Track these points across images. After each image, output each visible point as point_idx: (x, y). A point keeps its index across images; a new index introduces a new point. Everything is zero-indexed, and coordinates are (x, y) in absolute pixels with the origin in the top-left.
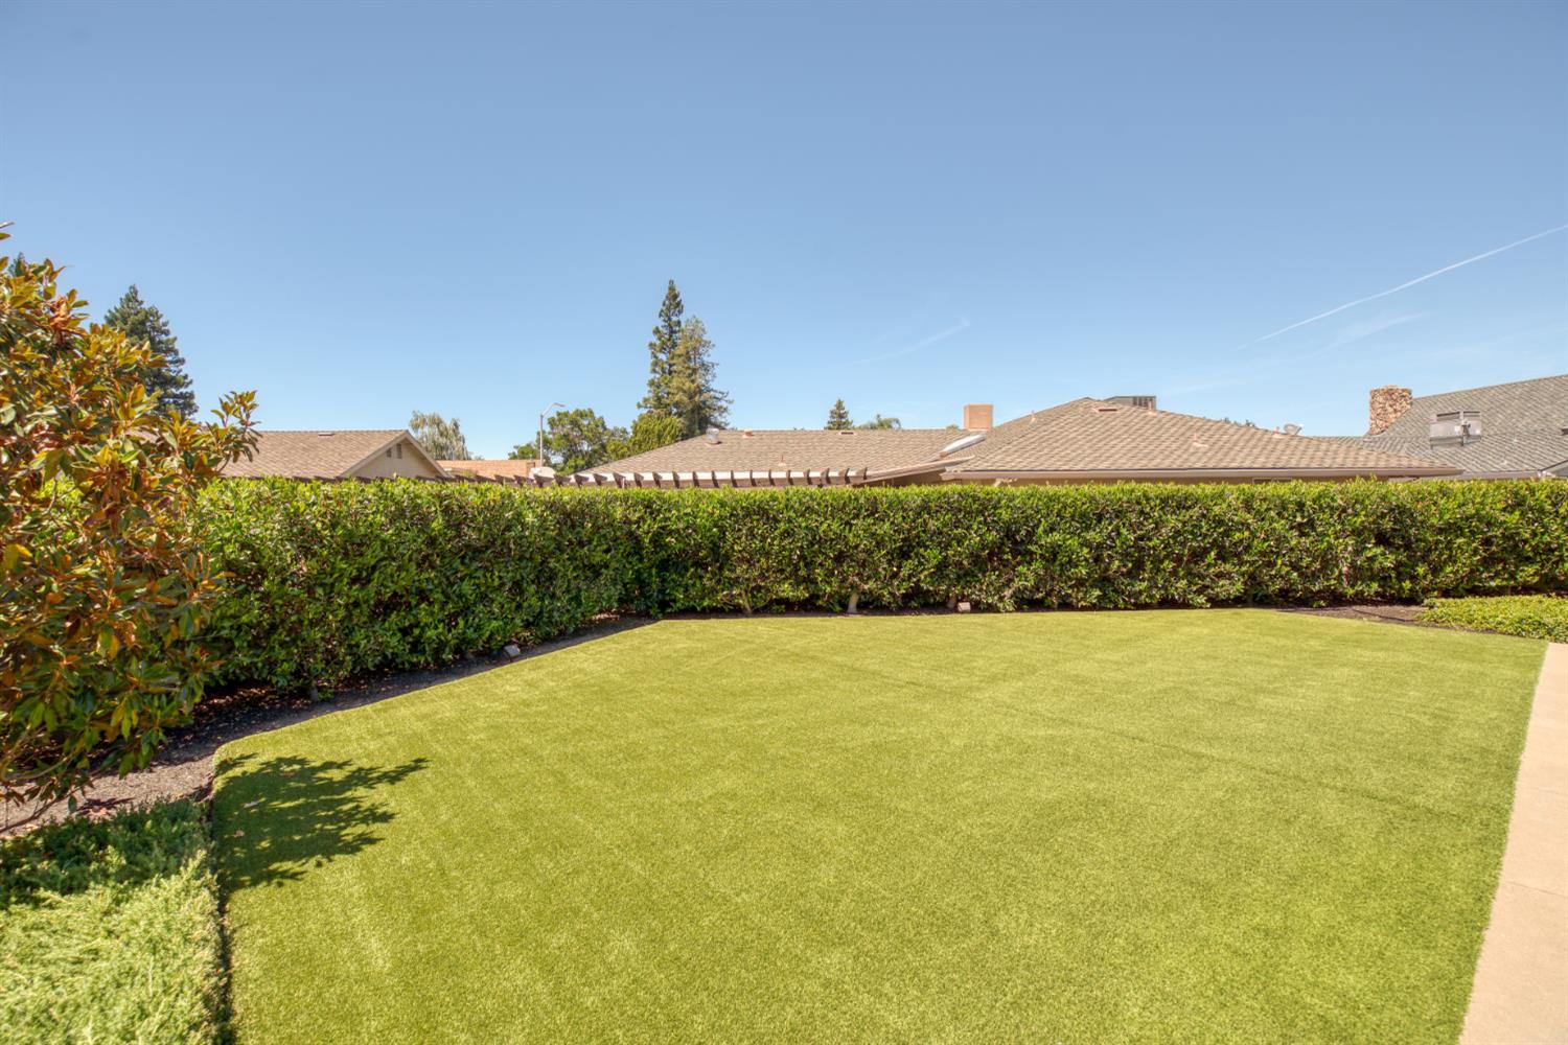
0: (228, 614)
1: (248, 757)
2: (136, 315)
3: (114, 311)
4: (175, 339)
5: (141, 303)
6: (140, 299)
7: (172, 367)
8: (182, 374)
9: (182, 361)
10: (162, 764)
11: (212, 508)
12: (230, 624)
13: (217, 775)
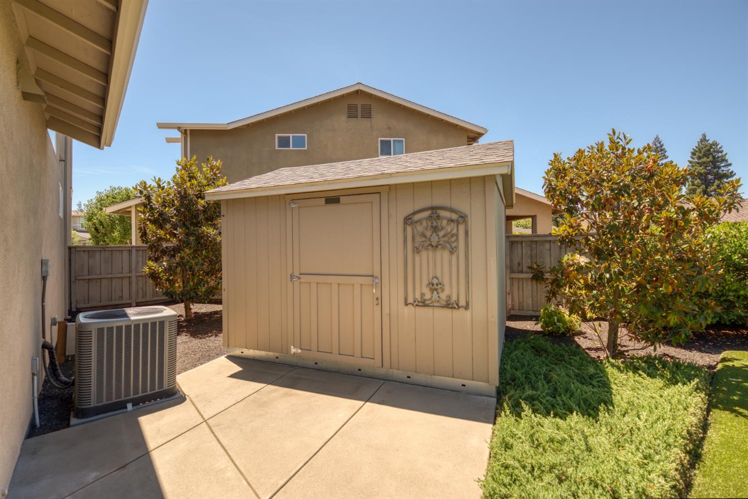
0: (732, 289)
1: (737, 360)
2: (705, 147)
3: (695, 148)
4: (726, 154)
5: (708, 140)
6: (707, 139)
7: (724, 169)
8: (730, 171)
9: (730, 165)
10: (696, 350)
11: (725, 237)
12: (733, 294)
13: (720, 362)
